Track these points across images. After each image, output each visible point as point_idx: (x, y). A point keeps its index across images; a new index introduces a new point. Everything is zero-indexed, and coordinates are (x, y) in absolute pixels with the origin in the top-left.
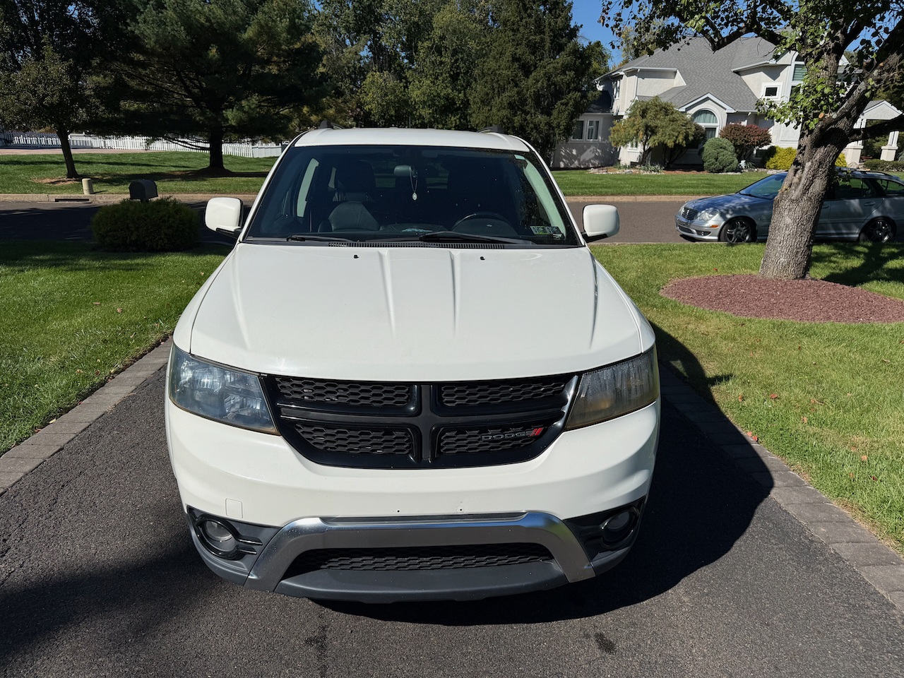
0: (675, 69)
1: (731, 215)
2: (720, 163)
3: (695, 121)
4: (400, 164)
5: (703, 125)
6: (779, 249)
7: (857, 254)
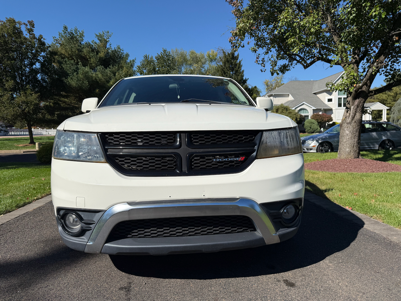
0: (288, 93)
1: (321, 141)
2: (312, 129)
3: (300, 113)
4: (172, 84)
5: (303, 114)
6: (345, 145)
7: (380, 154)
